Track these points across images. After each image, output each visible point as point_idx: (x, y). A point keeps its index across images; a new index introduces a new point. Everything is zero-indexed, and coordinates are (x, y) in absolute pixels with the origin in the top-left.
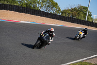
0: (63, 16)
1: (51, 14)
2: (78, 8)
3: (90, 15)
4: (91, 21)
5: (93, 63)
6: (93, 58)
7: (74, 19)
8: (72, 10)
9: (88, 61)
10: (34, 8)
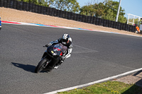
0: (83, 16)
1: (65, 12)
2: (104, 4)
3: (123, 14)
4: (124, 22)
5: (126, 83)
6: (126, 75)
7: (99, 19)
8: (96, 6)
9: (119, 80)
10: (40, 3)
